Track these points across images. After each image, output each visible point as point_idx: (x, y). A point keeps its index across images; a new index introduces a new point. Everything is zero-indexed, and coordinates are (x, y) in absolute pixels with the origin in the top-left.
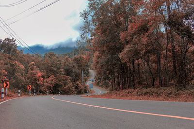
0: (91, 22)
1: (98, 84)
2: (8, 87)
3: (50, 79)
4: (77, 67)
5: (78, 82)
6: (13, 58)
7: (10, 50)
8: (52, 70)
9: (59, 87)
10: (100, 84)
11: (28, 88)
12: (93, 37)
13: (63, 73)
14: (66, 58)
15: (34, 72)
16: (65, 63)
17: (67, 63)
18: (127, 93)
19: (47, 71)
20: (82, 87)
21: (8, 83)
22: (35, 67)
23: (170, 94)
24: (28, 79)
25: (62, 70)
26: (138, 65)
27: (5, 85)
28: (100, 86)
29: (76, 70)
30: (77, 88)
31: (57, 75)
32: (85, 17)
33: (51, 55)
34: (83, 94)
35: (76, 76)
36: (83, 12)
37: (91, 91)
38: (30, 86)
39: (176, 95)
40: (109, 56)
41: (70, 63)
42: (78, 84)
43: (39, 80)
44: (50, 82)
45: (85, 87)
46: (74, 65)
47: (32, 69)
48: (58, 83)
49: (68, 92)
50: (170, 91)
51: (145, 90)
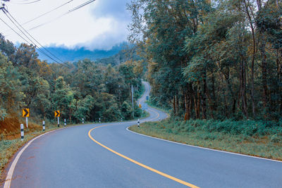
0: (143, 18)
1: (154, 103)
2: (28, 115)
3: (86, 99)
4: (123, 80)
5: (125, 102)
6: (33, 72)
7: (28, 62)
8: (89, 87)
9: (99, 110)
10: (158, 103)
11: (56, 114)
12: (146, 38)
13: (104, 89)
14: (108, 67)
15: (63, 90)
16: (107, 74)
17: (110, 75)
18: (194, 125)
19: (82, 89)
20: (131, 109)
21: (28, 110)
22: (64, 82)
23: (255, 131)
24: (55, 101)
25: (103, 85)
26: (213, 79)
27: (24, 113)
28: (157, 106)
29: (123, 84)
30: (124, 110)
31: (96, 93)
32: (134, 11)
33: (87, 63)
34: (133, 119)
35: (123, 92)
36: (131, 4)
37: (144, 113)
38: (58, 111)
39: (263, 134)
40: (169, 70)
41: (113, 75)
42: (125, 105)
43: (70, 102)
44: (85, 104)
45: (137, 108)
46: (119, 77)
47: (60, 87)
48: (98, 104)
49: (112, 117)
50: (254, 127)
51: (219, 124)
